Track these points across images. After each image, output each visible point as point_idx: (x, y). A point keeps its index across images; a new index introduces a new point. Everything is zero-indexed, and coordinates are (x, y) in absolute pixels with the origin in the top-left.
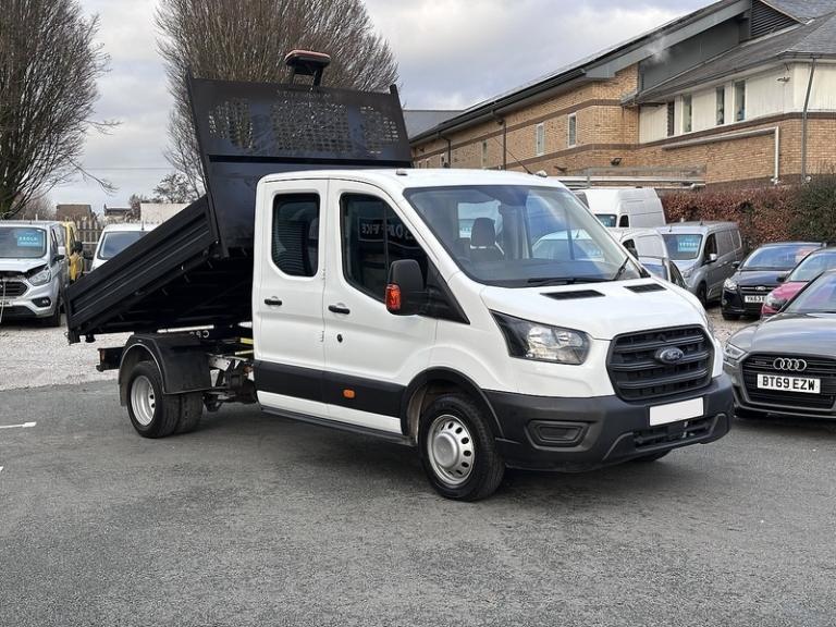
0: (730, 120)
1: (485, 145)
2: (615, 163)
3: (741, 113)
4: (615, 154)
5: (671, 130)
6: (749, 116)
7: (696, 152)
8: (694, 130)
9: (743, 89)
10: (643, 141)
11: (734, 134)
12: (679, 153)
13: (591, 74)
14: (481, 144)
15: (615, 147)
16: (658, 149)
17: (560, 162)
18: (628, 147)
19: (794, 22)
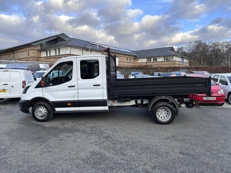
0: (57, 54)
1: (9, 56)
2: (37, 60)
3: (59, 53)
4: (37, 58)
5: (47, 55)
6: (61, 54)
7: (52, 59)
8: (51, 55)
9: (60, 50)
10: (42, 57)
11: (58, 56)
12: (49, 59)
13: (32, 45)
14: (8, 55)
15: (37, 57)
16: (45, 58)
17: (26, 59)
18: (39, 57)
19: (65, 41)
